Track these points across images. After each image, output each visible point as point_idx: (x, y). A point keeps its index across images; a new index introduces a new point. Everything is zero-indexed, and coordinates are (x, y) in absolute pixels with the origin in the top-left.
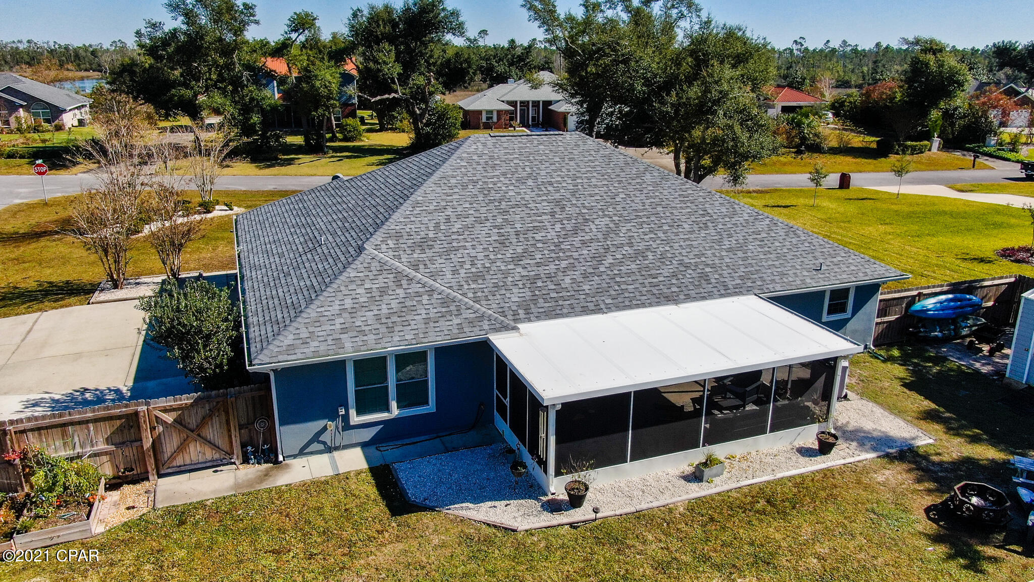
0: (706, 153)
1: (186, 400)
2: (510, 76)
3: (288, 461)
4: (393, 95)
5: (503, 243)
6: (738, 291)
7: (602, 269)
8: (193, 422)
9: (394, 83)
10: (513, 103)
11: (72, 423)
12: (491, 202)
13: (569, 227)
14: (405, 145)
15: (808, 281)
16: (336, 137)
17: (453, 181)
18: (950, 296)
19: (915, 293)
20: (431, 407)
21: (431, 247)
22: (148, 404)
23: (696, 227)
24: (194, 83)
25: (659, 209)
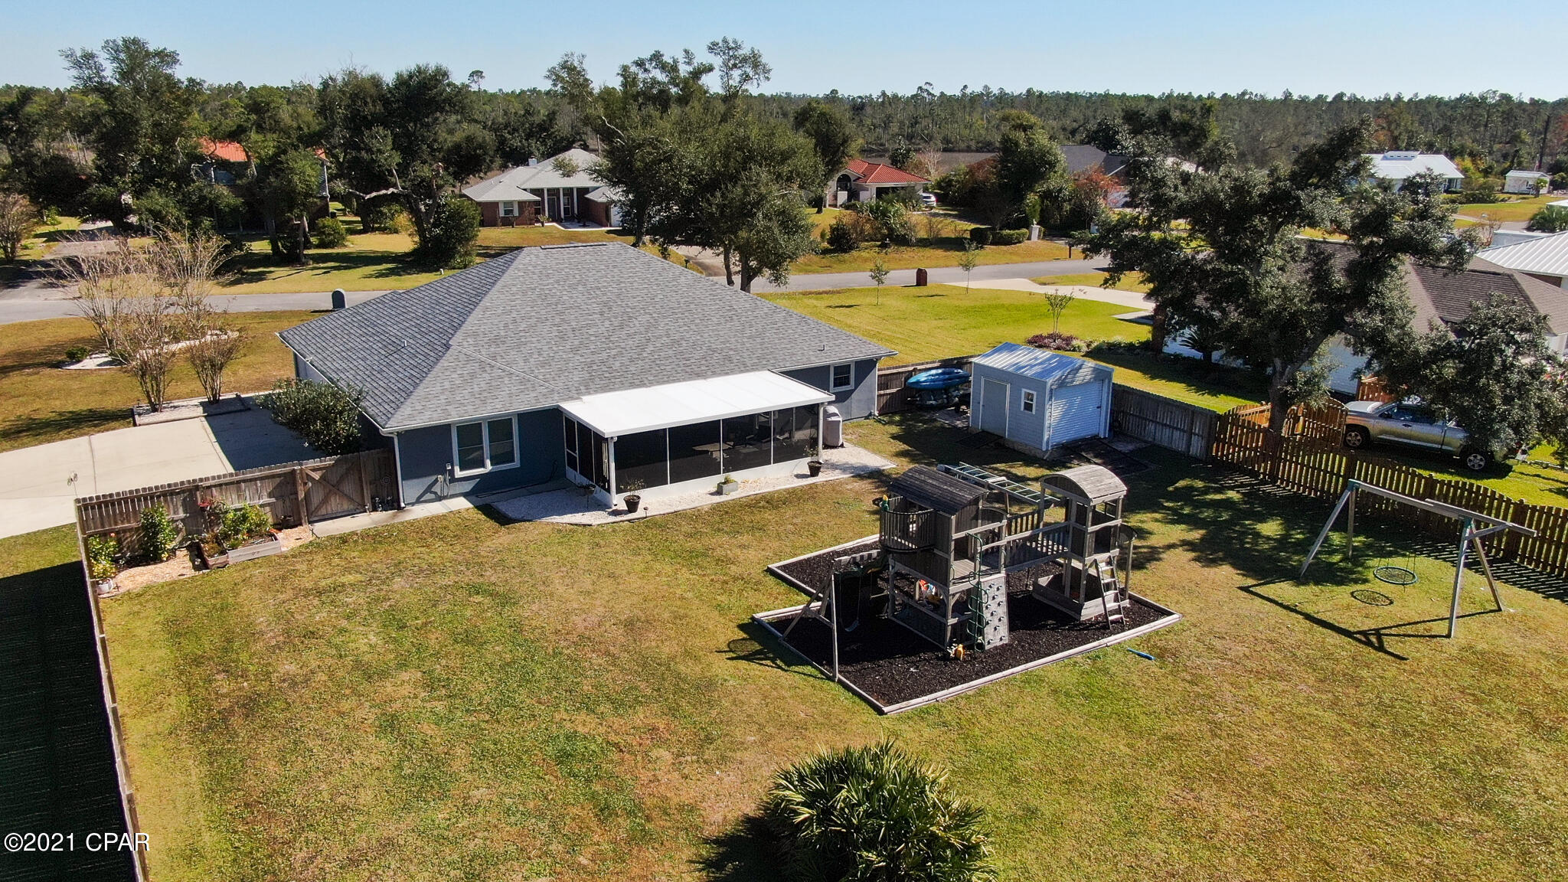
0: (751, 255)
1: (329, 461)
2: (530, 155)
3: (408, 508)
4: (391, 190)
5: (563, 337)
6: (754, 368)
7: (645, 355)
8: (334, 480)
9: (392, 175)
10: (537, 192)
11: (244, 481)
12: (549, 305)
13: (616, 324)
14: (407, 251)
15: (813, 358)
16: (310, 242)
17: (514, 289)
18: (940, 371)
19: (911, 368)
20: (516, 464)
21: (504, 342)
22: (301, 465)
23: (722, 320)
24: (118, 177)
25: (692, 306)
